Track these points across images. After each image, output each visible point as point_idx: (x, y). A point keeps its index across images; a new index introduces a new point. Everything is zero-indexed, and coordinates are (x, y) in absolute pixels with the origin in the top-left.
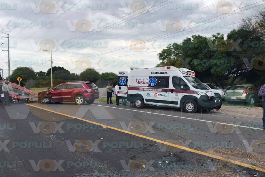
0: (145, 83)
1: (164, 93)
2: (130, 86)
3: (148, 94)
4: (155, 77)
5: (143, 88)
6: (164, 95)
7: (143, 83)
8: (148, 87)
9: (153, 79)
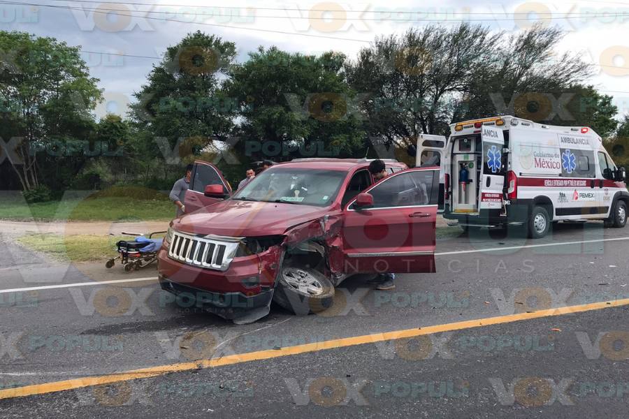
0: (555, 166)
1: (588, 190)
2: (520, 174)
3: (562, 195)
4: (572, 151)
5: (551, 179)
6: (588, 195)
7: (549, 164)
8: (560, 175)
9: (568, 156)
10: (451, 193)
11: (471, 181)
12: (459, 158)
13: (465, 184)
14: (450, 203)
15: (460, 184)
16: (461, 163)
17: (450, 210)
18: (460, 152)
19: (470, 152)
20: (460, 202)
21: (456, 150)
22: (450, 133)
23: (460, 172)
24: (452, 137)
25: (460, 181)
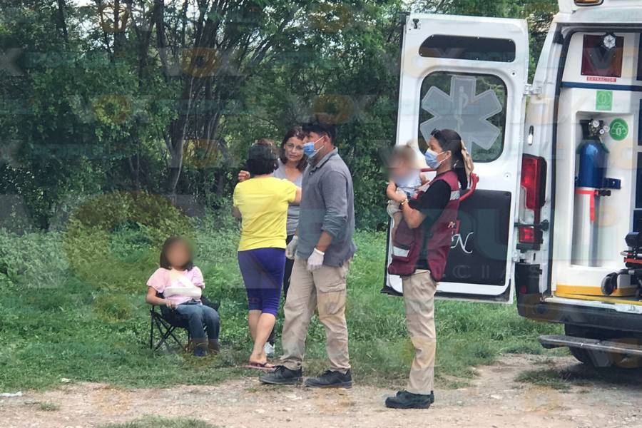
10: (549, 226)
11: (616, 184)
12: (582, 101)
13: (596, 198)
14: (544, 266)
15: (577, 194)
16: (585, 123)
17: (543, 287)
18: (584, 79)
19: (619, 81)
20: (574, 261)
21: (573, 72)
22: (556, 10)
23: (581, 151)
24: (560, 25)
25: (579, 183)
